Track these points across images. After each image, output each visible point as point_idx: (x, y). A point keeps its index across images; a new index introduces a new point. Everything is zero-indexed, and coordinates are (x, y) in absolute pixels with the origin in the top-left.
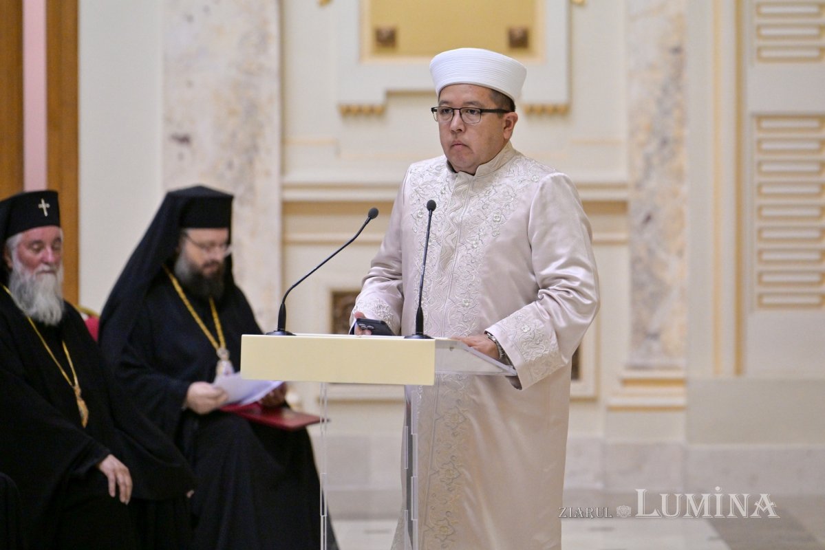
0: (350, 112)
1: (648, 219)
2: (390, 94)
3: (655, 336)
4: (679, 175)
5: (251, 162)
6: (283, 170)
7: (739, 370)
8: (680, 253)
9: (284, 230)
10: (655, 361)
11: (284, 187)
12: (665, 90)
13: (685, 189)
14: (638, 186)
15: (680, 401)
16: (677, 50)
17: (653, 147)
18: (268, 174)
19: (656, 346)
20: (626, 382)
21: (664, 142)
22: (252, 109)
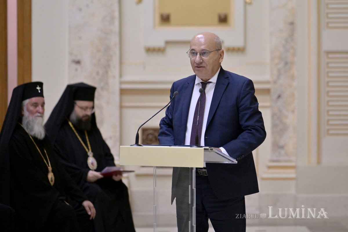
0: (149, 50)
1: (279, 97)
2: (167, 43)
3: (282, 147)
4: (293, 78)
5: (107, 72)
6: (121, 76)
7: (319, 162)
8: (293, 112)
9: (121, 101)
10: (282, 158)
11: (121, 83)
12: (286, 41)
13: (295, 84)
14: (275, 82)
15: (293, 176)
16: (292, 23)
17: (281, 65)
18: (114, 77)
19: (282, 152)
20: (269, 167)
21: (286, 63)
22: (107, 49)
